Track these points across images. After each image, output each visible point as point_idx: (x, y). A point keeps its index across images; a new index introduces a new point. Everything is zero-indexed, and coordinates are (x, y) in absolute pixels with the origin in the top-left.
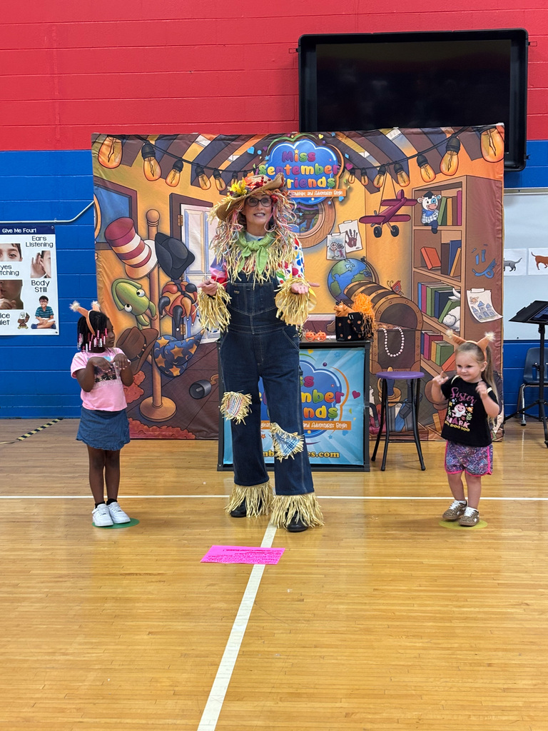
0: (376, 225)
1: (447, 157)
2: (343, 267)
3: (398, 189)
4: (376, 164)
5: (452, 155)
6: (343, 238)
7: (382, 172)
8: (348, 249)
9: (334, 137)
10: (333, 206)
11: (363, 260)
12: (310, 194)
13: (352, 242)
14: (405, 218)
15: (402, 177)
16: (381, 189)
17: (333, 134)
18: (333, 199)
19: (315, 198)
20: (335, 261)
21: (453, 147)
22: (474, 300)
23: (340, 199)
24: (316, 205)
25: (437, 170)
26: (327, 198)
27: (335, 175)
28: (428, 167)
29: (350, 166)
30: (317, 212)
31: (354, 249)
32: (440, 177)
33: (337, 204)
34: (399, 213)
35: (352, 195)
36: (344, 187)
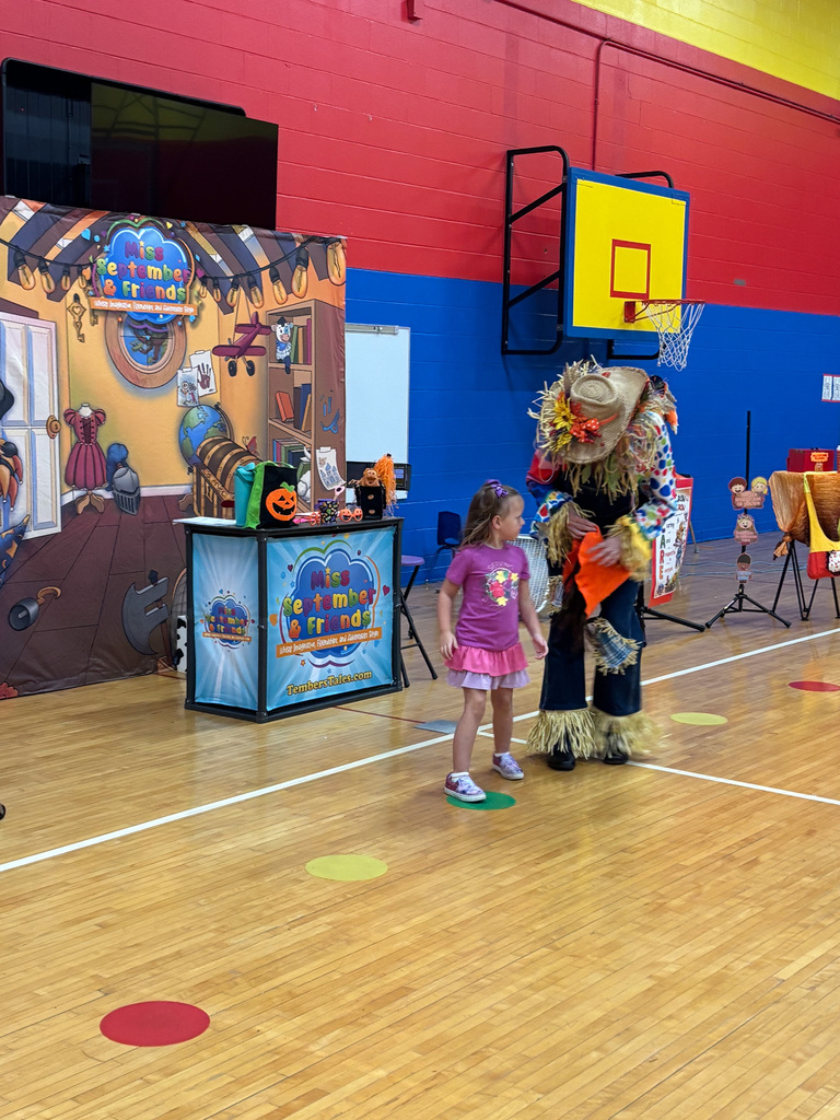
0: (231, 359)
1: (297, 273)
2: (195, 416)
3: (253, 310)
4: (229, 274)
5: (302, 271)
6: (195, 375)
7: (235, 286)
8: (201, 391)
9: (183, 228)
10: (183, 328)
11: (217, 407)
12: (158, 308)
13: (205, 382)
14: (260, 351)
15: (256, 294)
16: (235, 308)
17: (183, 224)
18: (184, 318)
19: (165, 315)
20: (187, 408)
21: (303, 260)
22: (323, 461)
23: (192, 318)
24: (164, 325)
25: (289, 290)
26: (178, 316)
27: (185, 283)
28: (280, 284)
29: (201, 274)
30: (165, 335)
31: (207, 391)
32: (292, 299)
33: (188, 325)
34: (254, 343)
35: (204, 313)
36: (195, 302)
